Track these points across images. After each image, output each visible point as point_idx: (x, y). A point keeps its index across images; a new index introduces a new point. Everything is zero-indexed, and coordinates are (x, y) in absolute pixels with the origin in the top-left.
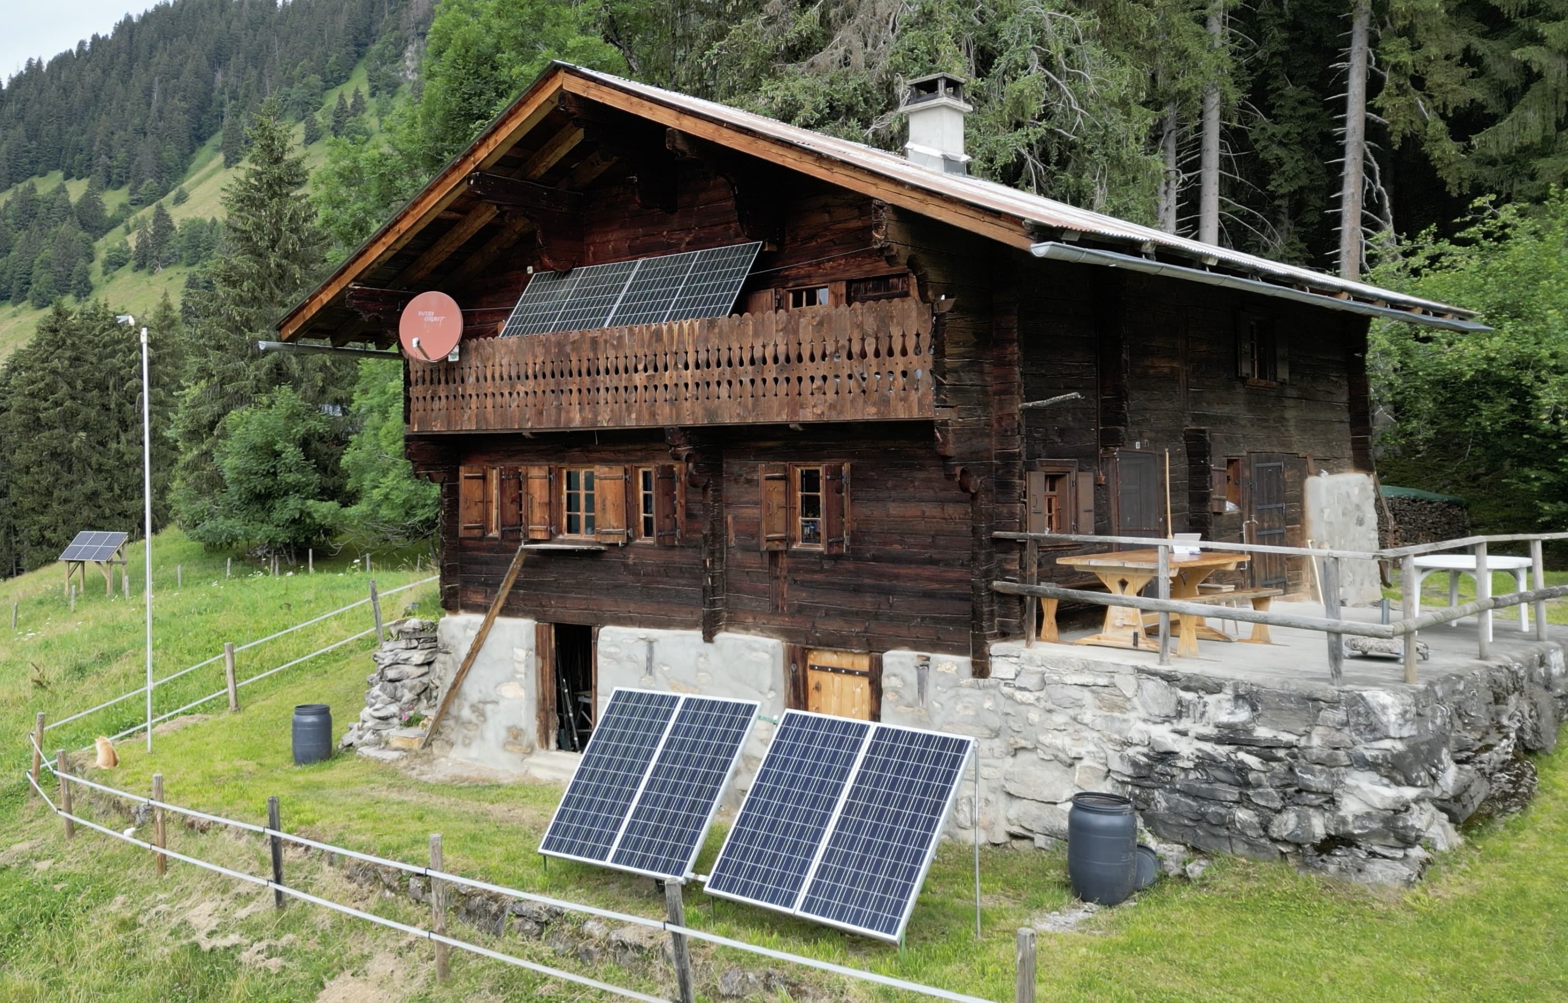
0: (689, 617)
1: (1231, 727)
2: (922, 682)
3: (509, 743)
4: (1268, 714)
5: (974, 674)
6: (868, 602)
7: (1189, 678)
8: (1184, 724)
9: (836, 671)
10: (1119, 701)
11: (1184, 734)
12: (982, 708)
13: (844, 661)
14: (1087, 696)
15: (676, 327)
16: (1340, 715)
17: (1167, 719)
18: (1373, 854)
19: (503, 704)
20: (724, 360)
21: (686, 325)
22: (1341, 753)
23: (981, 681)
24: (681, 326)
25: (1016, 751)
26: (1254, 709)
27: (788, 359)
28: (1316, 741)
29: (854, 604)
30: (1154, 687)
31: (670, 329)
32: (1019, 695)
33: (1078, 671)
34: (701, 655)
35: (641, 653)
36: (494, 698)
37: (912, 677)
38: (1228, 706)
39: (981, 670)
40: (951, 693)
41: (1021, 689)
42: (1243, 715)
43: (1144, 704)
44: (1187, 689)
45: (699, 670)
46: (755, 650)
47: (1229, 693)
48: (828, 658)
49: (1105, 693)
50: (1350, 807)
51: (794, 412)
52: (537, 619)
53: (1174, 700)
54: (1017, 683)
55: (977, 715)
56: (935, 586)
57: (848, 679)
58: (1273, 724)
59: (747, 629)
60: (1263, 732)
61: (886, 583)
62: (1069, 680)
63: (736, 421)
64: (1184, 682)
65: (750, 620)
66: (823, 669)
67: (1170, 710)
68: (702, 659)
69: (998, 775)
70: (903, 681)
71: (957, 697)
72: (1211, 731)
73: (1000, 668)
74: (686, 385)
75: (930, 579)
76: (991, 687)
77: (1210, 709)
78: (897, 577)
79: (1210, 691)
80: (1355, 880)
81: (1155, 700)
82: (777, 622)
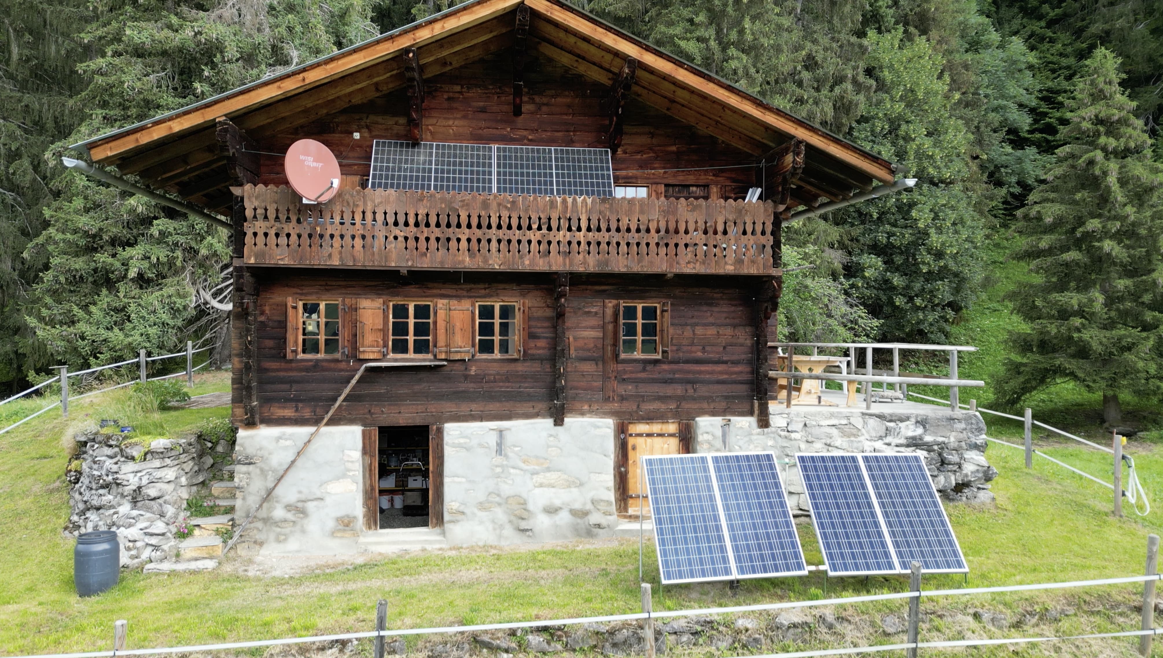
0: (531, 410)
1: (914, 438)
2: (724, 435)
3: (339, 530)
4: (932, 429)
5: (760, 427)
6: (678, 390)
7: (891, 415)
8: (888, 440)
9: (649, 435)
10: (854, 431)
11: (889, 444)
12: (767, 446)
13: (656, 428)
14: (834, 431)
15: (570, 200)
16: (963, 425)
17: (881, 438)
18: (979, 488)
19: (328, 500)
20: (613, 227)
21: (580, 200)
22: (963, 444)
23: (766, 430)
24: (574, 200)
26: (924, 427)
27: (667, 231)
28: (952, 439)
29: (669, 390)
30: (873, 422)
31: (564, 201)
32: (791, 436)
33: (826, 418)
34: (551, 436)
35: (492, 440)
36: (319, 495)
37: (719, 433)
38: (912, 427)
39: (764, 422)
40: (747, 439)
41: (792, 431)
42: (920, 431)
43: (868, 432)
44: (891, 421)
45: (549, 447)
46: (598, 427)
47: (913, 420)
48: (642, 428)
49: (846, 429)
50: (969, 468)
51: (671, 266)
52: (364, 425)
53: (884, 428)
54: (789, 429)
56: (725, 377)
57: (659, 440)
58: (935, 434)
59: (583, 414)
60: (928, 438)
61: (691, 376)
62: (822, 423)
63: (623, 270)
64: (889, 418)
65: (586, 407)
66: (640, 435)
67: (882, 433)
68: (552, 439)
70: (713, 435)
71: (751, 441)
72: (903, 441)
73: (777, 421)
74: (579, 243)
75: (721, 373)
76: (772, 432)
77: (903, 430)
78: (700, 372)
79: (902, 420)
80: (974, 502)
81: (874, 429)
82: (608, 407)
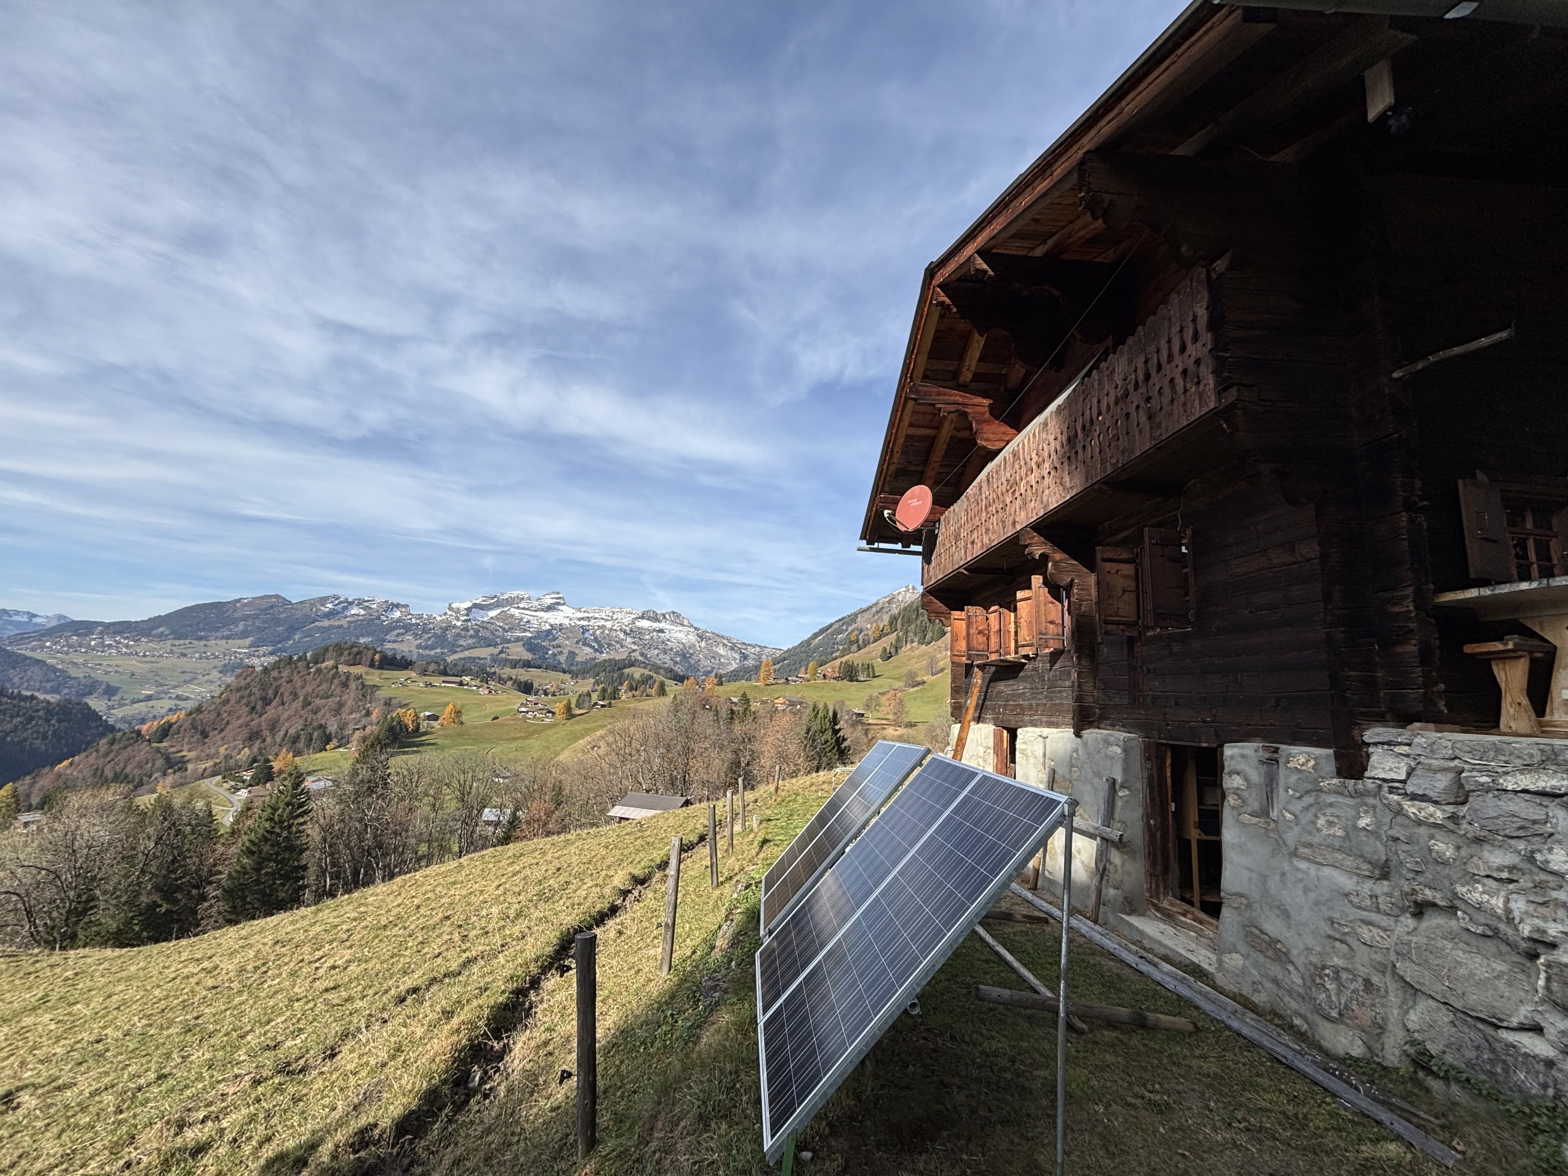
2: (1270, 783)
5: (1340, 773)
12: (1355, 827)
23: (1352, 782)
25: (1420, 909)
29: (1203, 688)
32: (1411, 808)
34: (1074, 750)
35: (1039, 748)
37: (1257, 775)
39: (1351, 766)
40: (1309, 800)
41: (1414, 797)
45: (1072, 765)
46: (1110, 744)
52: (994, 724)
54: (1410, 789)
55: (1347, 837)
59: (1112, 724)
61: (1234, 659)
62: (1509, 783)
65: (1115, 715)
68: (1075, 754)
69: (1389, 943)
70: (1246, 780)
71: (1320, 807)
73: (1382, 762)
76: (1367, 793)
82: (1135, 715)
